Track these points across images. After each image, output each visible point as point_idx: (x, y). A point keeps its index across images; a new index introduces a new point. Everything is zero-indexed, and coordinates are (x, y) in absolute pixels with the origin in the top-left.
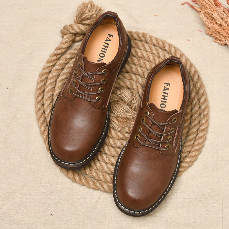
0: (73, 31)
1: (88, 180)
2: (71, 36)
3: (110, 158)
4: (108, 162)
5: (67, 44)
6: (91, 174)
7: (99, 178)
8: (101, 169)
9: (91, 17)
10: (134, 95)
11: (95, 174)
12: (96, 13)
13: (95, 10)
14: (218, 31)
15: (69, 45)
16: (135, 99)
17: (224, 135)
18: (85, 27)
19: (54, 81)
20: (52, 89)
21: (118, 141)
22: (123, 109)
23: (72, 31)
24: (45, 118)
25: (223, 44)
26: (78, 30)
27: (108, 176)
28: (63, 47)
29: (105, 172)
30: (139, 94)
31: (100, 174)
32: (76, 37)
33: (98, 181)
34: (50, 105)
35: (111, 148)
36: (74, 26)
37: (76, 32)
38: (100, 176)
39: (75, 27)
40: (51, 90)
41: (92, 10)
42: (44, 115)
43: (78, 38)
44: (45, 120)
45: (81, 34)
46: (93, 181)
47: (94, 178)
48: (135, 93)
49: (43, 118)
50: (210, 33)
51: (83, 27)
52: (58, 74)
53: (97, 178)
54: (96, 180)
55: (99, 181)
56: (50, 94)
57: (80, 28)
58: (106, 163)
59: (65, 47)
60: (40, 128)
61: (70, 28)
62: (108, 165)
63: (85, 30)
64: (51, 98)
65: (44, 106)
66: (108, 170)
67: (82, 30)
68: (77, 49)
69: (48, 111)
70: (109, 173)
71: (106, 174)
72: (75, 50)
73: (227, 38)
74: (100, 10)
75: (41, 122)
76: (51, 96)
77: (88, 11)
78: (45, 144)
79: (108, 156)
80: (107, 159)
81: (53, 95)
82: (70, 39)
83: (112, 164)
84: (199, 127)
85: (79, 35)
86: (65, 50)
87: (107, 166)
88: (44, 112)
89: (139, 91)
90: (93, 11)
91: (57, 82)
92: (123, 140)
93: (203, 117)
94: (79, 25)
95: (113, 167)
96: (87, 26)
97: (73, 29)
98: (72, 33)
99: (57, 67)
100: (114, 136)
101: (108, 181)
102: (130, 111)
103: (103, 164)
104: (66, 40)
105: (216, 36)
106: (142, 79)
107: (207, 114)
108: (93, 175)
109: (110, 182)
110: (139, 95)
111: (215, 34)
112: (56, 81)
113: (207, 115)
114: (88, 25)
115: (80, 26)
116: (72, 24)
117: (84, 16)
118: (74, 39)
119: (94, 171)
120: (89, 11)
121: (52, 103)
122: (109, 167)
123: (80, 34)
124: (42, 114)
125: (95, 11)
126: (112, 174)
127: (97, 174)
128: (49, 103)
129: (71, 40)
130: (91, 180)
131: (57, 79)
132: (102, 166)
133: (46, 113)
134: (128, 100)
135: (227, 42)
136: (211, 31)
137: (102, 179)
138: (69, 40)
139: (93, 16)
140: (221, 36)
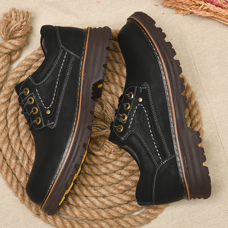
0: (7, 51)
1: (82, 223)
2: (6, 57)
3: (99, 190)
4: (98, 195)
5: (4, 69)
6: (83, 215)
7: (93, 217)
8: (92, 206)
9: (21, 26)
10: (105, 106)
11: (87, 215)
12: (24, 19)
13: (21, 16)
14: (180, 1)
15: (7, 69)
16: (107, 110)
17: (224, 121)
18: (18, 40)
19: (4, 117)
20: (4, 128)
21: (102, 166)
22: (96, 126)
23: (5, 51)
24: (8, 165)
25: (188, 14)
26: (11, 47)
27: (104, 212)
28: (1, 74)
29: (99, 208)
30: (110, 103)
31: (93, 212)
32: (12, 56)
33: (93, 221)
34: (9, 148)
35: (96, 177)
36: (5, 43)
37: (10, 51)
38: (95, 215)
39: (7, 45)
40: (5, 130)
41: (18, 17)
42: (5, 162)
43: (14, 56)
44: (9, 168)
45: (17, 51)
46: (88, 223)
47: (87, 218)
48: (104, 104)
49: (6, 166)
50: (169, 5)
51: (16, 42)
52: (6, 108)
53: (91, 218)
54: (90, 220)
55: (95, 221)
56: (4, 135)
57: (13, 45)
58: (96, 197)
59: (3, 73)
60: (6, 178)
61: (2, 48)
62: (99, 199)
63: (20, 45)
64: (7, 139)
65: (1, 151)
66: (101, 204)
67: (16, 45)
68: (19, 71)
69: (9, 155)
70: (104, 207)
71: (101, 210)
72: (17, 73)
73: (192, 6)
74: (27, 14)
75: (5, 171)
76: (6, 137)
77: (14, 20)
78: (18, 196)
79: (96, 188)
80: (96, 191)
81: (8, 135)
82: (6, 61)
83: (104, 196)
84: (192, 121)
85: (14, 53)
86: (4, 76)
87: (99, 201)
88: (4, 158)
89: (108, 100)
90: (20, 19)
91: (8, 118)
92: (107, 163)
93: (191, 108)
94: (11, 41)
95: (105, 199)
96: (20, 39)
97: (6, 48)
98: (6, 54)
99: (2, 100)
100: (95, 162)
101: (105, 218)
102: (107, 126)
103: (94, 199)
104: (2, 65)
105: (177, 7)
106: (106, 84)
107: (195, 102)
108: (85, 217)
109: (107, 219)
110: (111, 105)
111: (176, 5)
112: (6, 117)
113: (196, 104)
114: (21, 36)
115: (13, 42)
116: (2, 43)
117: (12, 28)
118: (11, 60)
119: (85, 210)
120: (16, 19)
121: (10, 144)
122: (101, 200)
123: (15, 51)
124: (3, 162)
125: (22, 18)
126: (107, 208)
127: (90, 214)
128: (7, 146)
129: (8, 63)
130: (85, 222)
131: (6, 114)
132: (92, 202)
133: (7, 158)
134: (98, 114)
135: (193, 10)
136: (170, 3)
137: (98, 217)
138: (6, 64)
139: (23, 24)
140: (184, 6)
